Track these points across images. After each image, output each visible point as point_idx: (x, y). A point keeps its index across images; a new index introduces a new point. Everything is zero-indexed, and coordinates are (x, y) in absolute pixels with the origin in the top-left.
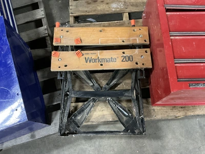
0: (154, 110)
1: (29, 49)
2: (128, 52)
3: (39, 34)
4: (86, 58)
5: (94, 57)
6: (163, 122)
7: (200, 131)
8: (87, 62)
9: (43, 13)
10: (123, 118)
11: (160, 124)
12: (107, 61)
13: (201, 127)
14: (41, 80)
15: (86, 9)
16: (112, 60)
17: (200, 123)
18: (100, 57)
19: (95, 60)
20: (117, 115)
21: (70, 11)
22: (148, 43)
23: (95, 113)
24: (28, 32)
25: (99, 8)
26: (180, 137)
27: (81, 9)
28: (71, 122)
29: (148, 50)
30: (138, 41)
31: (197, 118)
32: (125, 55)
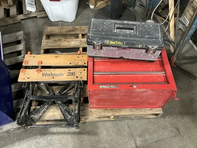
0: (91, 111)
1: (9, 70)
2: (72, 70)
3: (17, 60)
4: (43, 74)
5: (48, 73)
6: (100, 123)
7: (127, 129)
8: (43, 76)
9: (23, 47)
10: (68, 117)
11: (98, 124)
12: (57, 75)
13: (128, 127)
14: (13, 90)
15: (53, 45)
16: (61, 75)
17: (128, 124)
18: (53, 73)
19: (49, 75)
20: (63, 114)
21: (42, 46)
23: (48, 114)
24: (10, 59)
25: (62, 44)
26: (113, 134)
27: (49, 44)
28: (29, 119)
29: (86, 69)
30: (80, 64)
31: (126, 120)
32: (70, 72)
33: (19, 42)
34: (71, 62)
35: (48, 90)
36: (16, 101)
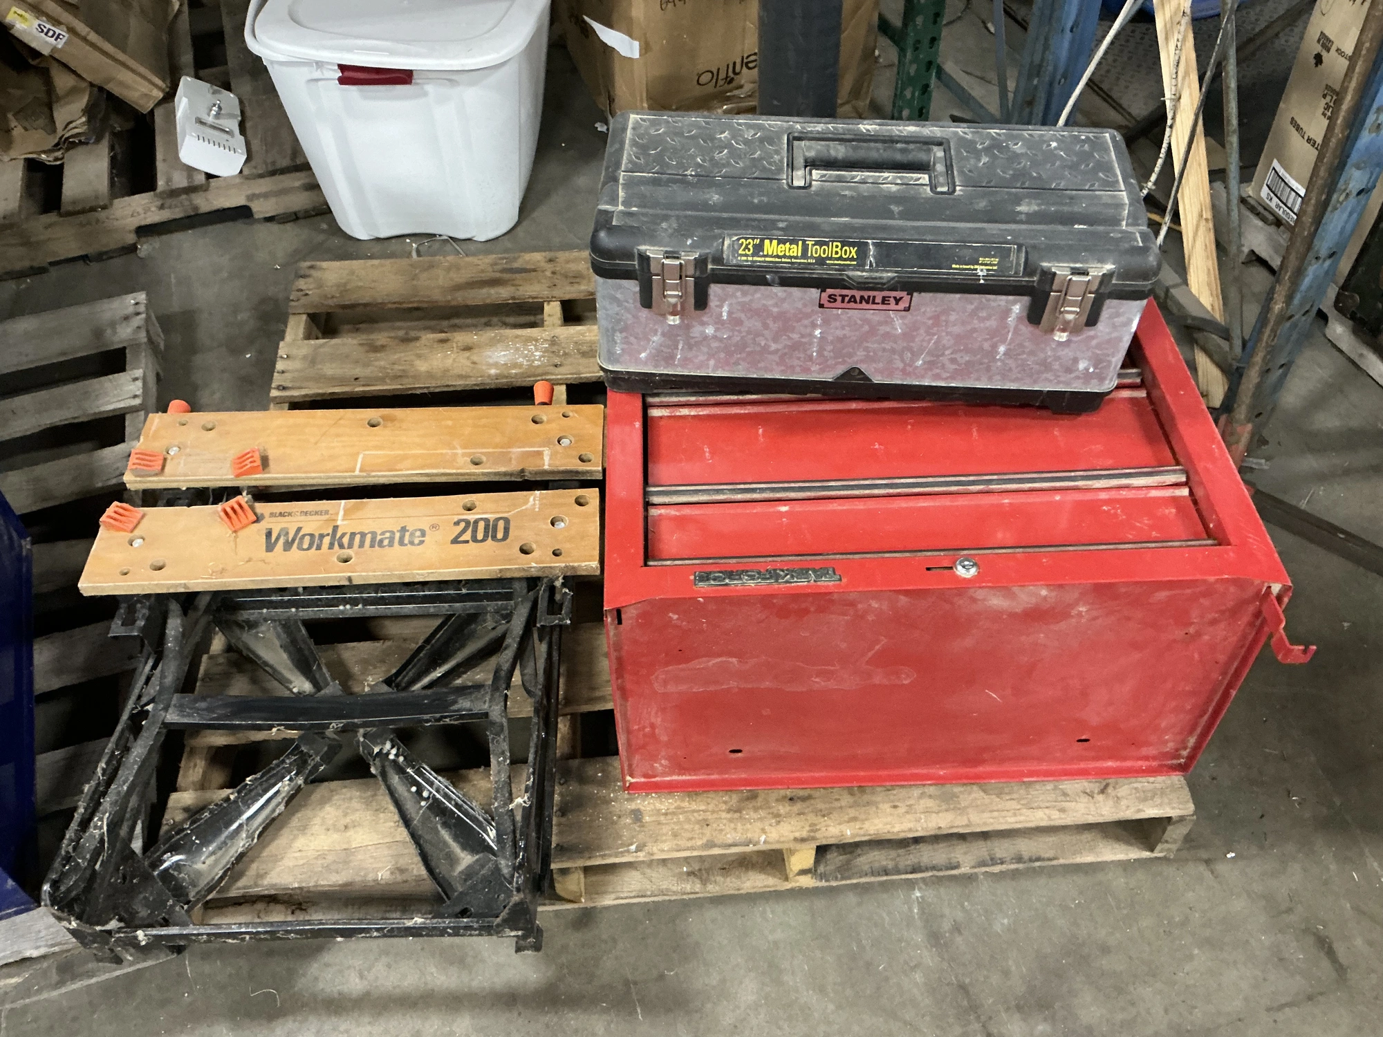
0: (637, 815)
1: (26, 544)
3: (92, 474)
4: (269, 534)
5: (311, 525)
6: (711, 913)
7: (929, 958)
8: (270, 547)
9: (137, 388)
11: (694, 924)
12: (377, 543)
13: (935, 938)
14: (43, 683)
15: (358, 371)
16: (403, 536)
17: (929, 916)
18: (345, 526)
19: (315, 541)
21: (277, 380)
22: (595, 468)
23: (301, 842)
24: (42, 470)
25: (422, 366)
27: (330, 369)
28: (146, 877)
30: (548, 461)
31: (911, 884)
32: (472, 517)
33: (113, 362)
34: (478, 452)
35: (305, 666)
36: (59, 754)
